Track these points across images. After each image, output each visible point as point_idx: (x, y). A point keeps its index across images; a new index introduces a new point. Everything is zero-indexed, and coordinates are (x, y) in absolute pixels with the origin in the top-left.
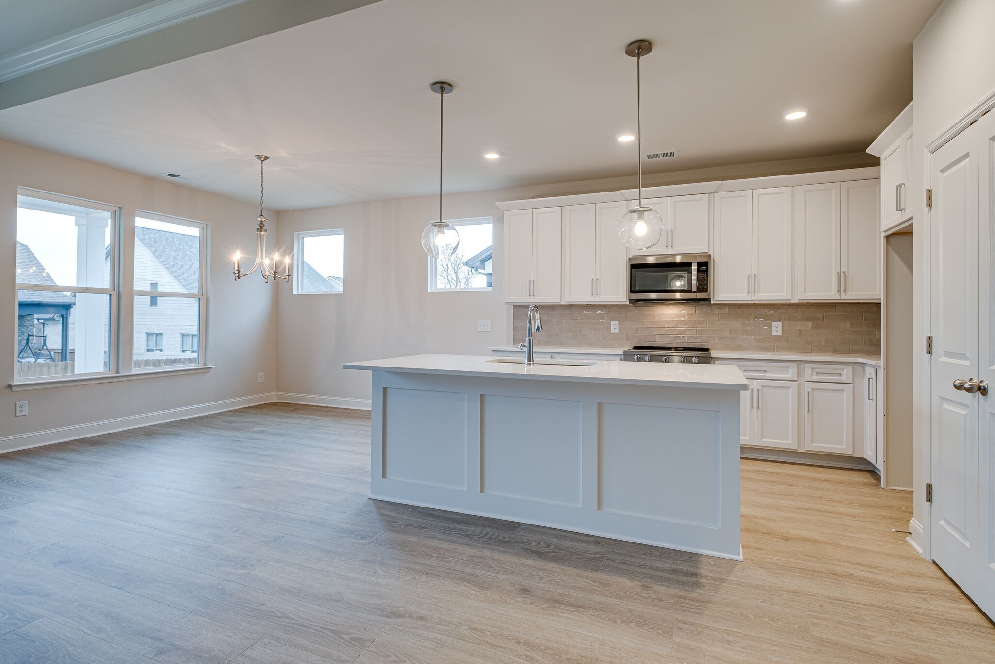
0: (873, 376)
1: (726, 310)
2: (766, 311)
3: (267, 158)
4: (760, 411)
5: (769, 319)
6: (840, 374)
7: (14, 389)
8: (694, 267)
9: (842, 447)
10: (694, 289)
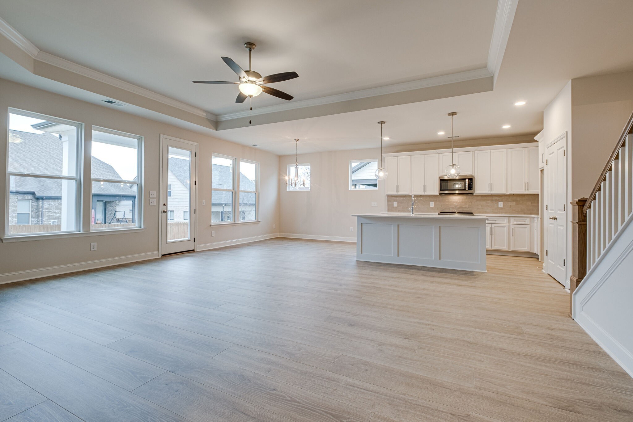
0: (537, 221)
1: (480, 198)
2: (497, 198)
3: (298, 140)
4: (493, 236)
5: (498, 201)
6: (525, 221)
7: (212, 227)
8: (467, 180)
9: (525, 249)
10: (467, 189)
